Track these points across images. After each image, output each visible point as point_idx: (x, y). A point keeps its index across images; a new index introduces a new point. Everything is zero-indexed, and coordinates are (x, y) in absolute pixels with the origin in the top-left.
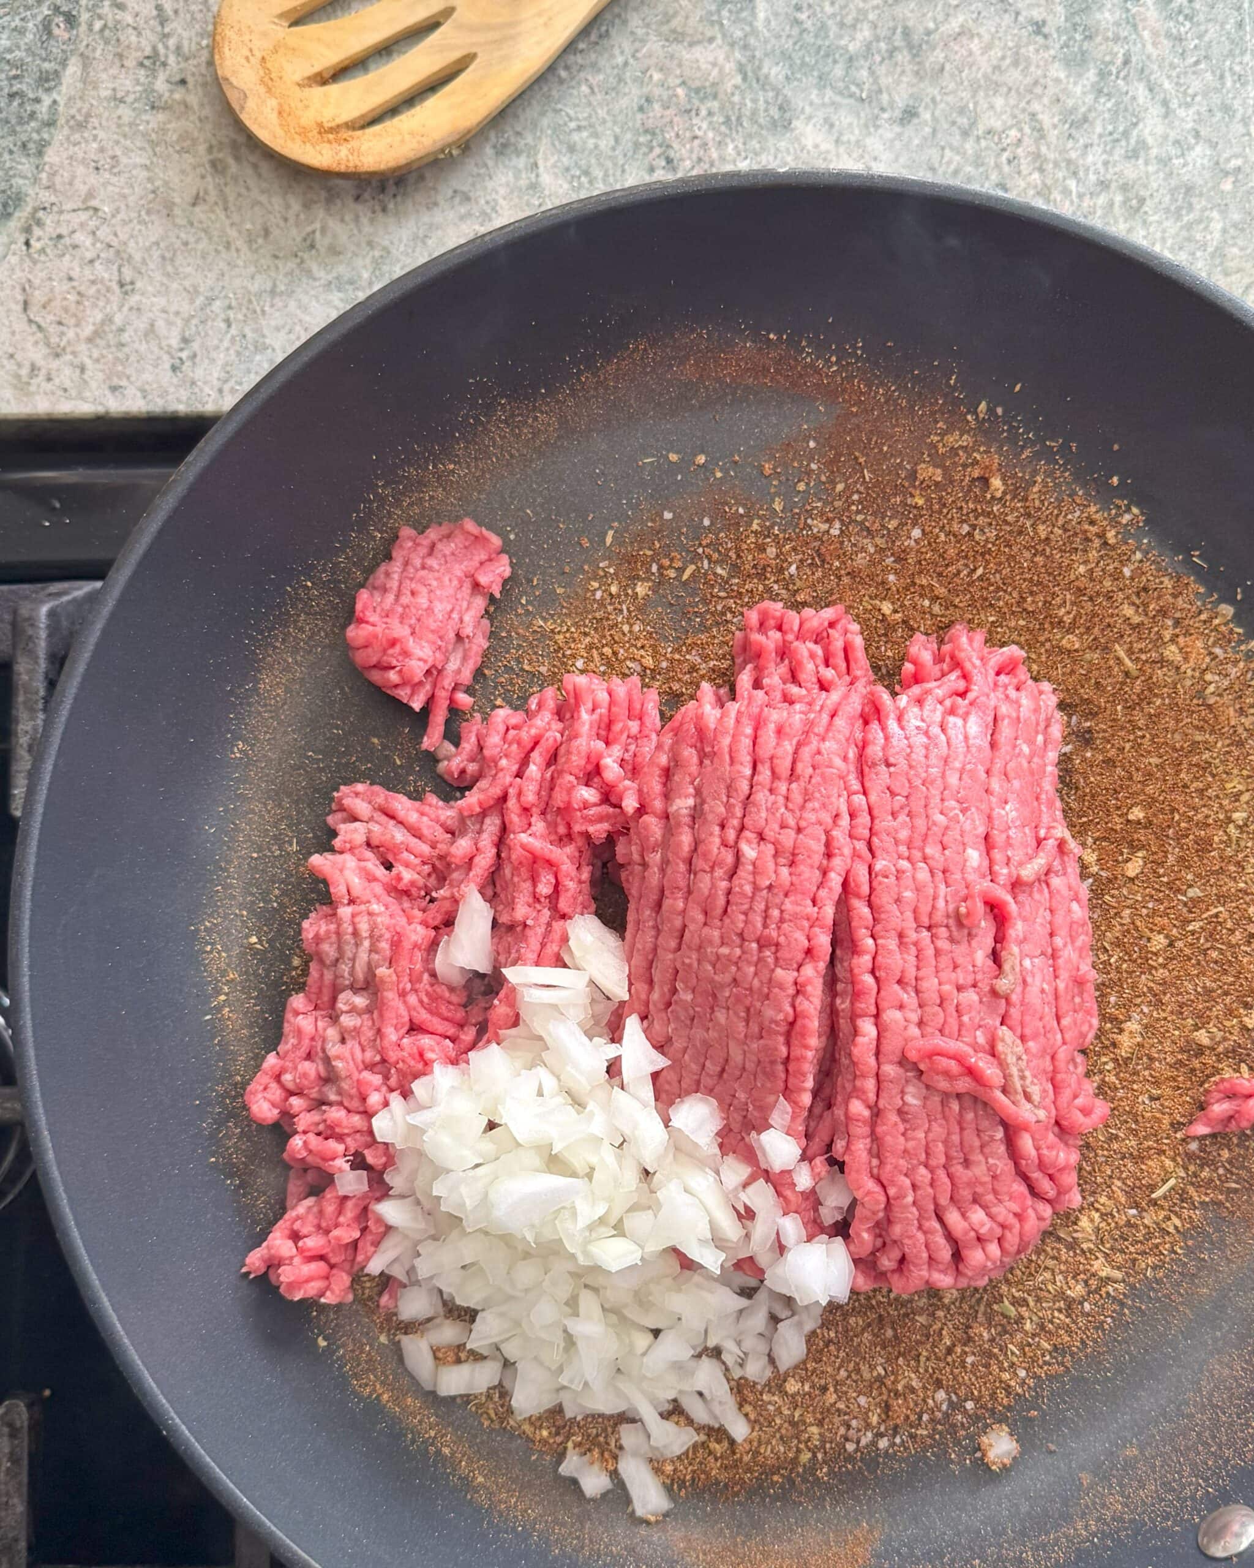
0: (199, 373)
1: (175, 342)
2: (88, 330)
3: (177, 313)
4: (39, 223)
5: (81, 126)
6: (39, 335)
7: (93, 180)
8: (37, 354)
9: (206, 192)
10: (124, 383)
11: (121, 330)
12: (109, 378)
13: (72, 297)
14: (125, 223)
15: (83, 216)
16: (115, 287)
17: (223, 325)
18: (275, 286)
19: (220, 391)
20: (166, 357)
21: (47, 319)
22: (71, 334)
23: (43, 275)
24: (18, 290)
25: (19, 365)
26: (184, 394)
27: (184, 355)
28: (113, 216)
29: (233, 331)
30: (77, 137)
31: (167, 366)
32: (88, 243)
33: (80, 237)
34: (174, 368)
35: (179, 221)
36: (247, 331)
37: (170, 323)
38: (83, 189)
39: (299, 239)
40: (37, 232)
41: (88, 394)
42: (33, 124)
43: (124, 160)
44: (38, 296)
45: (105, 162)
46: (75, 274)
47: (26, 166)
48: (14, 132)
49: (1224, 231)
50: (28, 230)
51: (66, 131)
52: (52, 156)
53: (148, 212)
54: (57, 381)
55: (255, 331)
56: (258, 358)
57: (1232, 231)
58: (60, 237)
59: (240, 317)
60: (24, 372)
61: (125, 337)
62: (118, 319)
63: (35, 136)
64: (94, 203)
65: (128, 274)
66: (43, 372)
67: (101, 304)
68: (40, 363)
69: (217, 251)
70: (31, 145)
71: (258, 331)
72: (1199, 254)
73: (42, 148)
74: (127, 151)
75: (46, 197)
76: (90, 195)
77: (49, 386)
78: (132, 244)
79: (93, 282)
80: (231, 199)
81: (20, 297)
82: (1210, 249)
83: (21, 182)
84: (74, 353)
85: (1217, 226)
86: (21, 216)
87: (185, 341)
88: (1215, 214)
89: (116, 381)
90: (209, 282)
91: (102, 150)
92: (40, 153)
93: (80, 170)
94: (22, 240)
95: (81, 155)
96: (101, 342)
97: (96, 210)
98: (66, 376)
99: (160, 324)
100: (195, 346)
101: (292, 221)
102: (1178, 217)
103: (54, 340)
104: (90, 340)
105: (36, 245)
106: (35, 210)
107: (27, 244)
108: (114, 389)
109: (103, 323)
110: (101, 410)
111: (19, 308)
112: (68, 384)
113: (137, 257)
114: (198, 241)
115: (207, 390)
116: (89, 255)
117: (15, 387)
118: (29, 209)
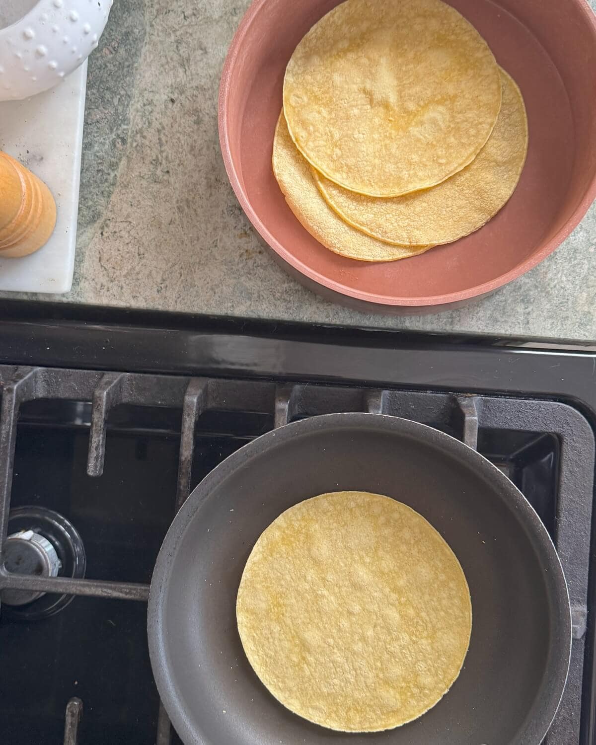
0: (168, 294)
1: (159, 280)
2: (125, 272)
3: (161, 269)
4: (107, 226)
5: (126, 187)
6: (105, 272)
7: (129, 210)
8: (104, 280)
9: (175, 219)
10: (138, 295)
11: (138, 273)
12: (132, 292)
13: (119, 258)
14: (142, 229)
15: (125, 225)
16: (136, 255)
17: (179, 276)
18: (200, 261)
19: (176, 302)
20: (155, 286)
21: (109, 266)
22: (118, 273)
23: (108, 247)
24: (97, 252)
25: (96, 283)
26: (161, 302)
27: (162, 286)
28: (137, 226)
29: (182, 278)
30: (124, 191)
31: (155, 290)
32: (126, 236)
33: (123, 233)
34: (158, 291)
35: (163, 230)
36: (188, 278)
37: (157, 272)
38: (125, 213)
39: (211, 242)
40: (106, 229)
41: (123, 298)
42: (106, 184)
43: (142, 202)
44: (105, 256)
45: (135, 202)
46: (121, 248)
47: (103, 201)
48: (99, 187)
49: (589, 269)
50: (102, 228)
51: (120, 188)
52: (113, 198)
53: (151, 226)
54: (111, 292)
55: (191, 278)
56: (192, 289)
57: (592, 269)
58: (115, 232)
59: (185, 272)
60: (98, 287)
61: (140, 277)
62: (137, 269)
63: (107, 189)
64: (130, 220)
65: (142, 250)
66: (106, 287)
67: (131, 262)
68: (105, 283)
69: (178, 245)
70: (105, 193)
71: (192, 278)
72: (577, 278)
73: (110, 194)
74: (144, 199)
75: (111, 215)
76: (128, 216)
77: (108, 293)
78: (144, 238)
79: (128, 253)
80: (185, 223)
81: (98, 256)
82: (582, 276)
83: (99, 207)
84: (119, 281)
85: (586, 267)
86: (100, 222)
87: (164, 280)
88: (586, 262)
89: (134, 294)
90: (174, 257)
91: (134, 198)
92: (109, 197)
93: (125, 205)
94: (100, 232)
95: (125, 199)
96: (130, 278)
97: (130, 222)
98: (115, 290)
99: (154, 272)
100: (167, 283)
101: (209, 234)
102: (570, 262)
103: (111, 275)
104: (125, 276)
105: (105, 235)
106: (106, 220)
107: (102, 234)
108: (134, 297)
109: (131, 270)
110: (128, 305)
111: (98, 260)
112: (115, 293)
113: (146, 244)
114: (170, 240)
115: (170, 300)
116: (127, 241)
117: (94, 292)
118: (103, 219)
